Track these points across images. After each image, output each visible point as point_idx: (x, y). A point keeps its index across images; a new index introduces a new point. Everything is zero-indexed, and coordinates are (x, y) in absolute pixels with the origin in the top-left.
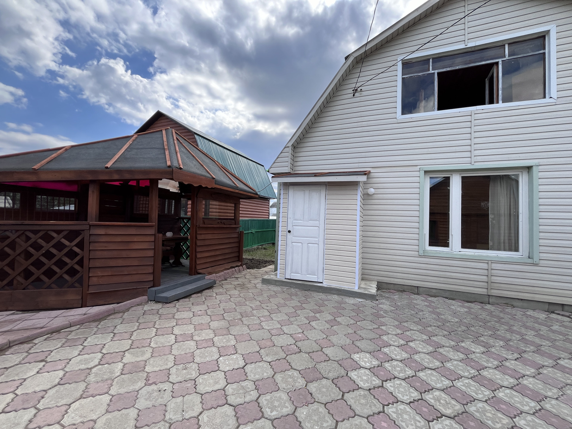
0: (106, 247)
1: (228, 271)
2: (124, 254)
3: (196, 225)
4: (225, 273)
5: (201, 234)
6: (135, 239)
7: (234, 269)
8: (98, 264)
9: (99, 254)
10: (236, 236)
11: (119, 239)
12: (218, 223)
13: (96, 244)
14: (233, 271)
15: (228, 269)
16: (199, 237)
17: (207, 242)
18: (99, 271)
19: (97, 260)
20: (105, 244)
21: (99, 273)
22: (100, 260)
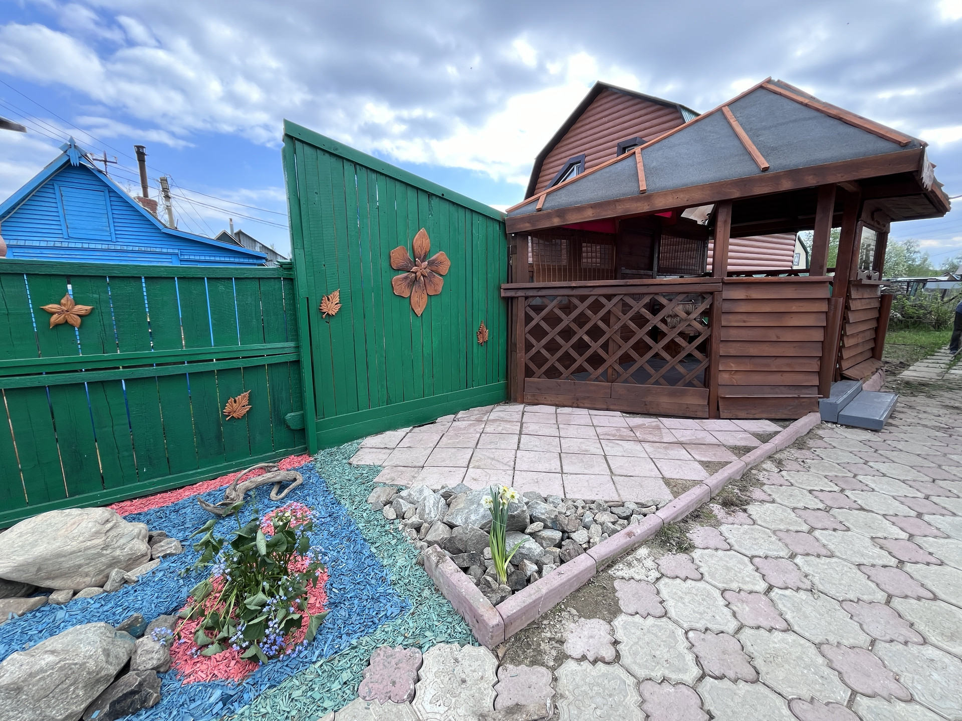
0: (744, 322)
2: (772, 335)
5: (853, 300)
6: (794, 307)
8: (733, 350)
9: (734, 334)
11: (767, 308)
13: (731, 317)
16: (852, 305)
18: (732, 363)
19: (730, 344)
20: (744, 317)
21: (733, 365)
22: (734, 345)
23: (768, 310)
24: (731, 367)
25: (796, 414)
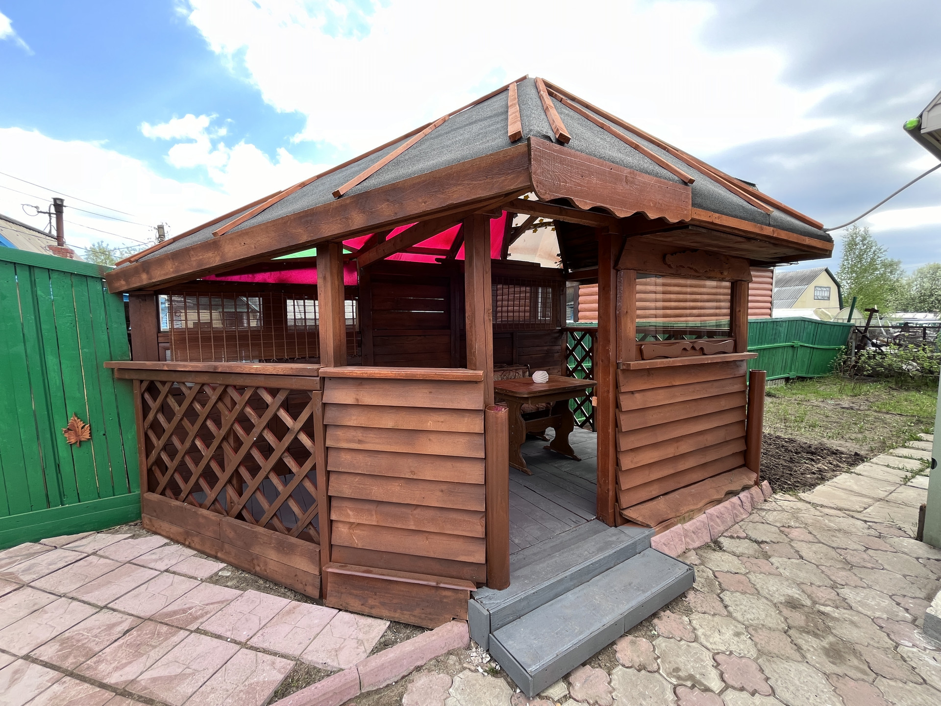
0: (360, 442)
1: (720, 507)
2: (405, 468)
3: (618, 364)
4: (711, 518)
5: (632, 393)
6: (431, 423)
7: (735, 499)
9: (346, 461)
10: (737, 387)
11: (388, 421)
12: (685, 349)
14: (734, 506)
15: (719, 501)
16: (627, 403)
17: (653, 418)
18: (351, 509)
19: (344, 477)
20: (359, 434)
21: (350, 513)
22: (350, 479)
23: (390, 425)
24: (348, 516)
25: (431, 620)
